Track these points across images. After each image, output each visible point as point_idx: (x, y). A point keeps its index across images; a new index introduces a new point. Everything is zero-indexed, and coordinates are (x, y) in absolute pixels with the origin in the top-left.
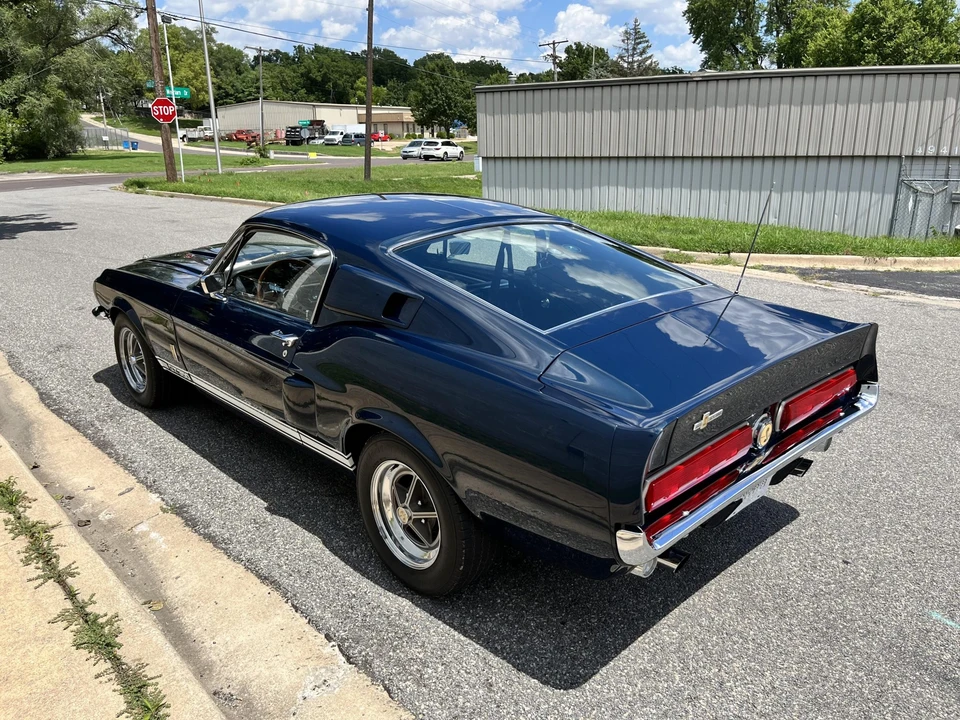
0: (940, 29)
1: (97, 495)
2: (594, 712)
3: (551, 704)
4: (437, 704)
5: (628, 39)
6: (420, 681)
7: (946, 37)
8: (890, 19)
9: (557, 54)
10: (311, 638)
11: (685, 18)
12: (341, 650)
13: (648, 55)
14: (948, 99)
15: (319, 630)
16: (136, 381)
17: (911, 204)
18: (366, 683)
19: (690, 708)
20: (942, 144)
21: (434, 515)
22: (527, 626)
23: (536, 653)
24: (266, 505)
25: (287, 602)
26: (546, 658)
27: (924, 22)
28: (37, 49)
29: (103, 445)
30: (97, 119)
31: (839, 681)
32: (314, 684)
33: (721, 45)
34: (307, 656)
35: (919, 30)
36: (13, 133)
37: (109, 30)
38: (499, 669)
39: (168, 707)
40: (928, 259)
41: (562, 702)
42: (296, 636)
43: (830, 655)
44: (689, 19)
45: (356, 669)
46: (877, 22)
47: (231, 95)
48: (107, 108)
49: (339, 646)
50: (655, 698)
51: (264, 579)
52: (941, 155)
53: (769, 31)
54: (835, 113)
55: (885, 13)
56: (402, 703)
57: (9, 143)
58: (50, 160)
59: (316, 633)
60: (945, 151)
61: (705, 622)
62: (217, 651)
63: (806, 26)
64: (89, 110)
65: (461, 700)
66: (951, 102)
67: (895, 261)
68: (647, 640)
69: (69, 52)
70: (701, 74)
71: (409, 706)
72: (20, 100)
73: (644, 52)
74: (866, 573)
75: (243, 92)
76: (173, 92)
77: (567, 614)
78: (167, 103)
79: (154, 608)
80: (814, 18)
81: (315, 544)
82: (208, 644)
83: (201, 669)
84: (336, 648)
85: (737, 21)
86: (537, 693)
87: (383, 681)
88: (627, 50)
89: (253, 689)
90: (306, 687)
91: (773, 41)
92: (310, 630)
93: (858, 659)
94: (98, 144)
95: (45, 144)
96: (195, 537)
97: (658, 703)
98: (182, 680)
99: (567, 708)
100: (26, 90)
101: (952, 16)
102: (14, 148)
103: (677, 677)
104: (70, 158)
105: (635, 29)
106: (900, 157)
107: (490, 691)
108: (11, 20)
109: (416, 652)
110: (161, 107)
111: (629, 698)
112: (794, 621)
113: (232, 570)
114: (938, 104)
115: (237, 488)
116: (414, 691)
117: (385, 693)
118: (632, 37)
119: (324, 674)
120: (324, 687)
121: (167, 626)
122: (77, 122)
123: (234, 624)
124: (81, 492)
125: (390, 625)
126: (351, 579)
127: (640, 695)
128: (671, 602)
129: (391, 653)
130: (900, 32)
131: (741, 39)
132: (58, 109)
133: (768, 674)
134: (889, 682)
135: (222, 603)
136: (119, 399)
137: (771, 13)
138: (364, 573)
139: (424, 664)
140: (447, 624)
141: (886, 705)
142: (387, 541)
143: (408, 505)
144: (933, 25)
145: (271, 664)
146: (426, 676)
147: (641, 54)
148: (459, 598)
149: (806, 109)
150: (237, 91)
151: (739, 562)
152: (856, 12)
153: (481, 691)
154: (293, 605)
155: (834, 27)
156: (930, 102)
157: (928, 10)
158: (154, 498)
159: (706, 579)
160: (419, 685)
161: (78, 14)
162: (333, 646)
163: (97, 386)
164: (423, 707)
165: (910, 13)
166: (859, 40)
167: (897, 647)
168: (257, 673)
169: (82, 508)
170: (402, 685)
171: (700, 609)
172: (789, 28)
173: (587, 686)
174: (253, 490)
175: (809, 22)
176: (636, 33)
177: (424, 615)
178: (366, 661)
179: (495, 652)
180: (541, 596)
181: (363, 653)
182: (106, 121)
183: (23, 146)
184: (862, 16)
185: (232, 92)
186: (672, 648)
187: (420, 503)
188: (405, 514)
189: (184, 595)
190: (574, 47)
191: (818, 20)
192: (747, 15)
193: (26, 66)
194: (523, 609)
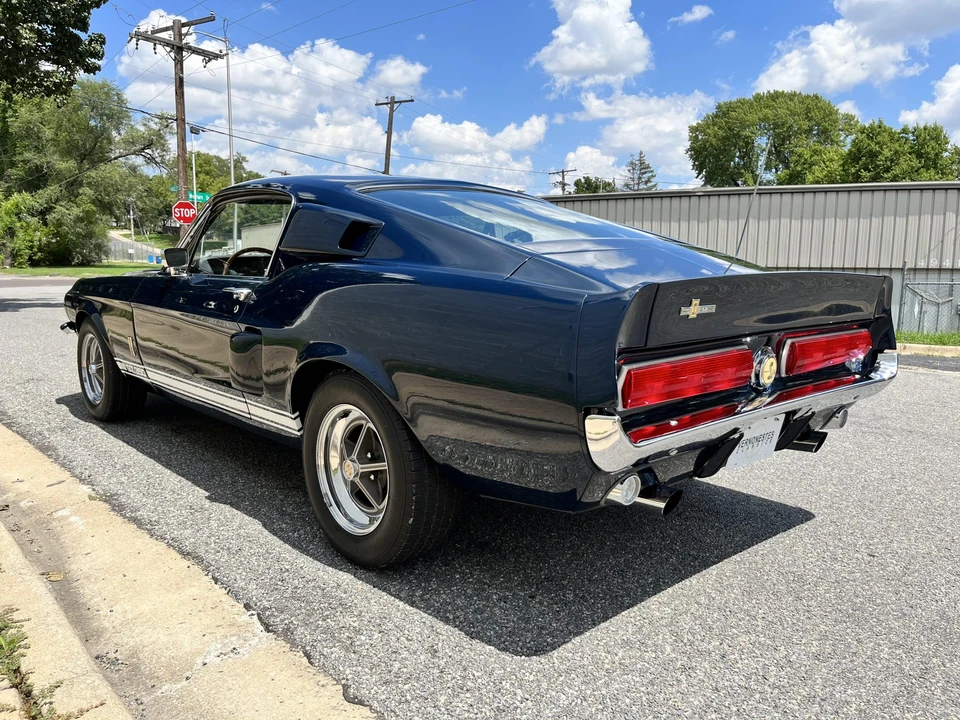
0: (935, 163)
1: (23, 487)
2: (561, 679)
3: (509, 669)
4: (366, 670)
5: (634, 169)
6: (350, 647)
7: (941, 170)
8: (887, 153)
9: (566, 182)
10: (226, 607)
11: (687, 155)
12: (260, 619)
13: (652, 184)
14: (947, 214)
15: (238, 600)
16: (93, 390)
17: (917, 309)
18: (284, 649)
19: (683, 678)
20: (944, 258)
21: (383, 466)
22: (488, 599)
23: (496, 622)
24: (207, 494)
25: (207, 575)
26: (507, 627)
27: (919, 156)
28: (72, 164)
29: (45, 449)
30: (125, 236)
31: (871, 657)
32: (220, 651)
33: (722, 180)
34: (218, 623)
35: (915, 163)
36: (40, 240)
37: (143, 149)
38: (448, 637)
39: (26, 648)
40: (938, 347)
41: (522, 667)
42: (209, 604)
43: (858, 634)
44: (691, 156)
45: (275, 636)
46: (873, 155)
47: (257, 219)
48: (136, 226)
49: (258, 615)
50: (639, 666)
51: (185, 554)
52: (943, 267)
53: (768, 168)
54: (836, 227)
55: (881, 148)
56: (324, 669)
57: (35, 250)
58: (75, 266)
59: (235, 603)
60: (947, 264)
61: (703, 600)
62: (112, 618)
63: (804, 164)
64: (118, 227)
65: (397, 665)
66: (951, 217)
67: (905, 348)
68: (632, 615)
69: (102, 166)
70: (703, 189)
71: (332, 672)
72: (49, 210)
73: (648, 181)
74: (897, 565)
75: (268, 216)
76: (195, 196)
77: (538, 589)
78: (189, 206)
79: (52, 579)
80: (812, 156)
81: (254, 526)
82: (105, 611)
83: (89, 635)
84: (256, 617)
85: (737, 160)
86: (493, 660)
87: (304, 647)
88: (633, 179)
89: (144, 655)
90: (209, 653)
91: (772, 178)
92: (229, 601)
93: (895, 639)
94: (124, 257)
95: (70, 252)
96: (120, 519)
97: (642, 673)
98: (52, 625)
99: (527, 674)
100: (57, 200)
101: (946, 151)
102: (39, 254)
103: (668, 649)
104: (94, 266)
105: (640, 160)
106: (902, 269)
107: (434, 657)
108: (51, 137)
109: (350, 621)
110: (182, 210)
111: (606, 666)
112: (813, 603)
113: (152, 547)
114: (938, 219)
115: (179, 482)
116: (340, 657)
117: (305, 660)
118: (637, 167)
119: (235, 642)
120: (232, 655)
121: (61, 595)
122: (106, 236)
123: (139, 594)
124: (9, 484)
125: (324, 596)
126: (287, 556)
127: (620, 664)
128: (664, 583)
129: (320, 622)
130: (897, 164)
131: (741, 175)
132: (87, 219)
133: (782, 648)
134: (934, 660)
135: (131, 576)
136: (75, 416)
137: (770, 153)
138: (304, 551)
139: (358, 632)
140: (392, 595)
141: (933, 681)
142: (331, 509)
143: (355, 458)
144: (929, 159)
145: (173, 631)
146: (358, 643)
147: (646, 182)
148: (411, 573)
149: (807, 223)
150: (262, 215)
151: (744, 552)
152: (852, 146)
153: (422, 657)
154: (213, 578)
155: (832, 160)
156: (930, 216)
157: (922, 145)
158: (86, 489)
159: (706, 565)
160: (347, 650)
161: (114, 133)
162: (253, 615)
163: (58, 406)
164: (348, 672)
165: (906, 147)
166: (857, 172)
167: (940, 629)
168: (153, 639)
169: (5, 497)
170: (326, 651)
171: (699, 590)
172: (787, 167)
173: (555, 653)
174: (196, 483)
175: (806, 160)
176: (641, 164)
177: (367, 587)
178: (288, 629)
179: (446, 621)
180: (509, 573)
181: (286, 622)
182: (134, 237)
183: (49, 253)
184: (859, 150)
185: (258, 216)
186: (663, 622)
187: (369, 455)
188: (352, 469)
189: (90, 568)
190: (583, 181)
191: (816, 157)
192: (746, 154)
193: (59, 177)
194: (485, 584)
